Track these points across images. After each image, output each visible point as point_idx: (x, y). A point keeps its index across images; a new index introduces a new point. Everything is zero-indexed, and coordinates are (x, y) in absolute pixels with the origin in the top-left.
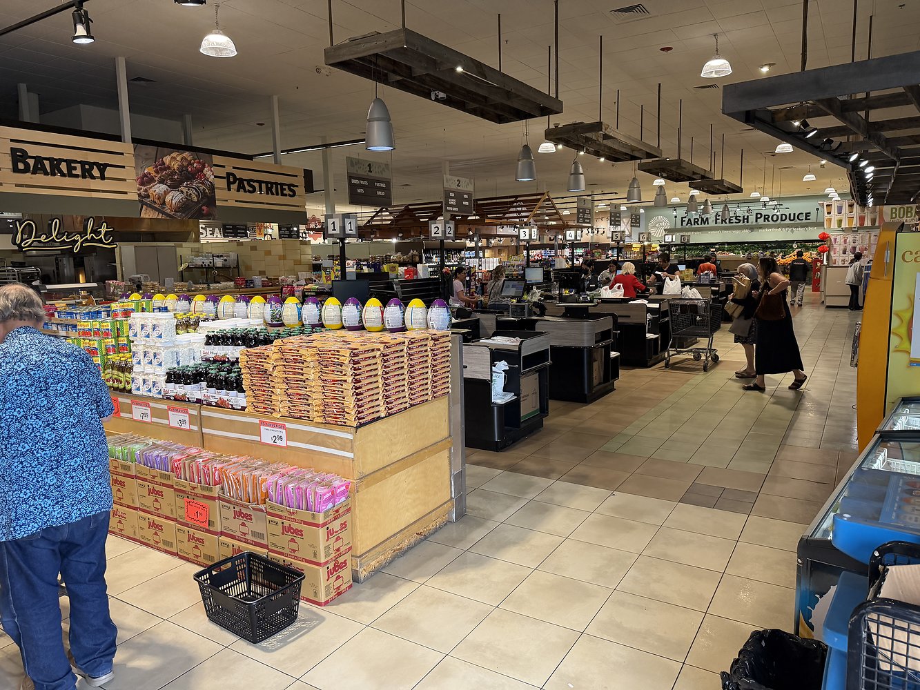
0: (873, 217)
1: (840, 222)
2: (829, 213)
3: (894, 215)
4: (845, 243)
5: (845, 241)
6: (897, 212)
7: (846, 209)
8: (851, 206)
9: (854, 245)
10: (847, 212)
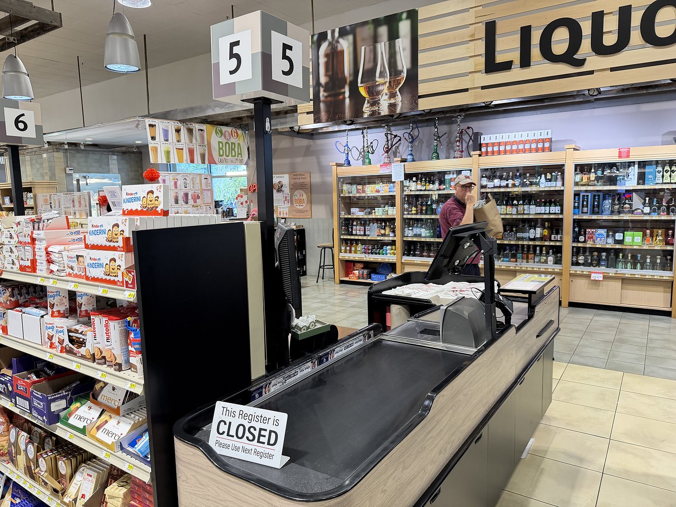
0: (202, 151)
1: (168, 153)
2: (153, 138)
3: (221, 154)
4: (176, 187)
5: (176, 184)
6: (224, 149)
7: (172, 135)
8: (178, 131)
9: (186, 190)
10: (175, 141)
